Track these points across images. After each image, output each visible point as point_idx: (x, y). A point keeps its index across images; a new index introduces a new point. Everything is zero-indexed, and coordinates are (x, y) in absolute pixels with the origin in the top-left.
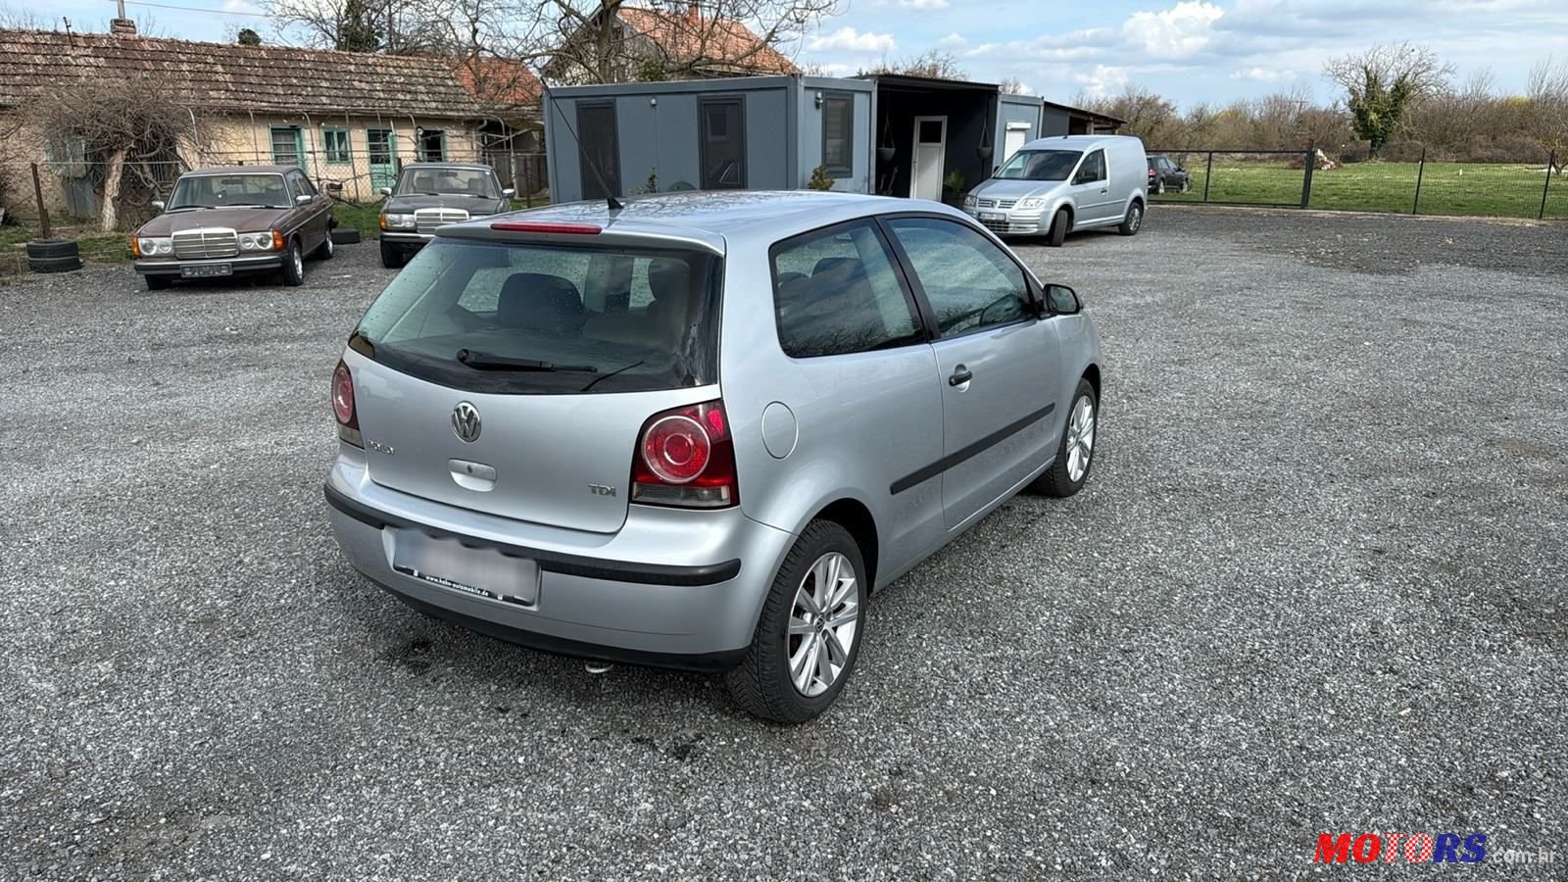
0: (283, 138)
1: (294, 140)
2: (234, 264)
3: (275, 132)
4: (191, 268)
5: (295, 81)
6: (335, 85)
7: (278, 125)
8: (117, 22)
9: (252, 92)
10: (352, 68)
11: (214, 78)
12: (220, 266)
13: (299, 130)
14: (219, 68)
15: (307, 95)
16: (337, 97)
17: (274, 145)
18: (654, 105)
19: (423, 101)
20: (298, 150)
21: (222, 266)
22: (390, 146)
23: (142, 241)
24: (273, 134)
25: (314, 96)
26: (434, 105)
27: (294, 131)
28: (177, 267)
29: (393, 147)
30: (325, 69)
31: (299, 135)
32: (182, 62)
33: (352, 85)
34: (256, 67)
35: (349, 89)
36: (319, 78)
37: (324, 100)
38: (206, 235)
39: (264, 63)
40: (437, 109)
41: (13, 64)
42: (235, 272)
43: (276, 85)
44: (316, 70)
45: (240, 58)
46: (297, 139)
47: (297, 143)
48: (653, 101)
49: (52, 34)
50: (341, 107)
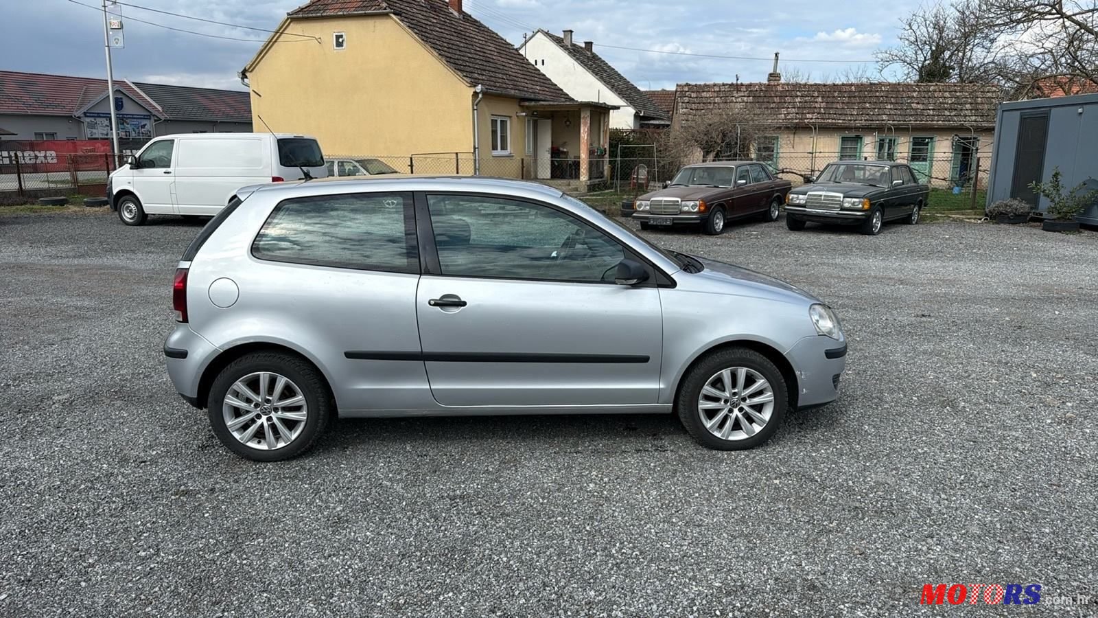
0: (849, 143)
1: (857, 145)
2: (674, 219)
3: (844, 139)
4: (654, 219)
5: (868, 105)
6: (897, 107)
7: (847, 134)
8: (771, 75)
9: (835, 114)
10: (915, 94)
11: (813, 106)
12: (666, 219)
13: (861, 138)
14: (820, 99)
15: (874, 115)
16: (896, 115)
17: (842, 148)
18: (1081, 113)
19: (965, 116)
20: (858, 151)
21: (667, 219)
22: (929, 149)
23: (638, 203)
24: (842, 140)
25: (878, 115)
26: (973, 118)
27: (858, 139)
28: (647, 218)
29: (931, 150)
30: (894, 96)
31: (861, 141)
32: (797, 96)
33: (911, 106)
34: (844, 97)
35: (907, 109)
36: (886, 103)
37: (884, 117)
38: (665, 201)
39: (852, 95)
40: (975, 121)
41: (703, 103)
42: (674, 224)
43: (854, 109)
44: (886, 97)
45: (835, 92)
46: (859, 144)
47: (859, 147)
48: (1080, 110)
49: (730, 85)
50: (896, 122)
